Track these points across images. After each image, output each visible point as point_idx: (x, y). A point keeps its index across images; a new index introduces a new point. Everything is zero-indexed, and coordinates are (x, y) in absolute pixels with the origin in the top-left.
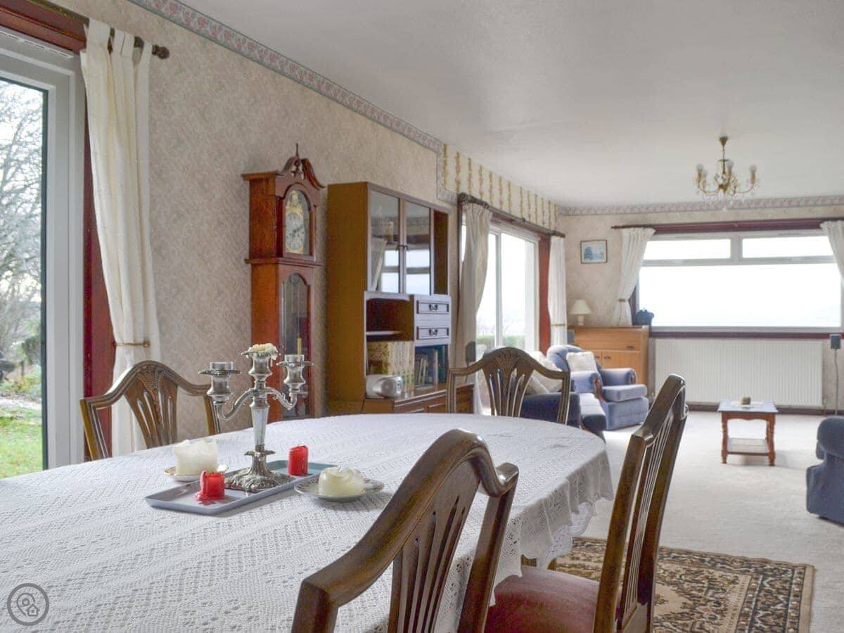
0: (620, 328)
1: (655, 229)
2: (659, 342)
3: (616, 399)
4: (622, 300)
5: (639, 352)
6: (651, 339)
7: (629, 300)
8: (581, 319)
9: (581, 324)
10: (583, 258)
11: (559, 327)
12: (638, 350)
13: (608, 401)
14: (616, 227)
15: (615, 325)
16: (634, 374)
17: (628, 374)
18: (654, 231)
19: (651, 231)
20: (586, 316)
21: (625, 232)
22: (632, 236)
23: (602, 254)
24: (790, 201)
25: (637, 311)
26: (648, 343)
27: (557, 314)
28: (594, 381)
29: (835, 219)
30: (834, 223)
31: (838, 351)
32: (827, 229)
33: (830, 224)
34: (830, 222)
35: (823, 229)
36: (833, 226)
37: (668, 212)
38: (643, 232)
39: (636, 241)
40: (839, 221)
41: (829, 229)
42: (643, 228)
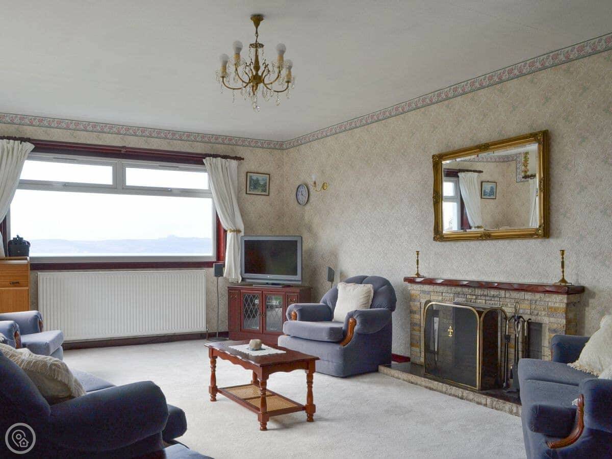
1: (34, 144)
19: (29, 146)
22: (6, 150)
24: (174, 133)
25: (9, 239)
28: (14, 333)
29: (215, 156)
30: (214, 159)
31: (220, 278)
32: (209, 164)
33: (211, 160)
34: (211, 158)
35: (206, 164)
36: (214, 161)
37: (47, 127)
38: (20, 146)
39: (10, 157)
40: (219, 158)
41: (211, 165)
42: (20, 141)
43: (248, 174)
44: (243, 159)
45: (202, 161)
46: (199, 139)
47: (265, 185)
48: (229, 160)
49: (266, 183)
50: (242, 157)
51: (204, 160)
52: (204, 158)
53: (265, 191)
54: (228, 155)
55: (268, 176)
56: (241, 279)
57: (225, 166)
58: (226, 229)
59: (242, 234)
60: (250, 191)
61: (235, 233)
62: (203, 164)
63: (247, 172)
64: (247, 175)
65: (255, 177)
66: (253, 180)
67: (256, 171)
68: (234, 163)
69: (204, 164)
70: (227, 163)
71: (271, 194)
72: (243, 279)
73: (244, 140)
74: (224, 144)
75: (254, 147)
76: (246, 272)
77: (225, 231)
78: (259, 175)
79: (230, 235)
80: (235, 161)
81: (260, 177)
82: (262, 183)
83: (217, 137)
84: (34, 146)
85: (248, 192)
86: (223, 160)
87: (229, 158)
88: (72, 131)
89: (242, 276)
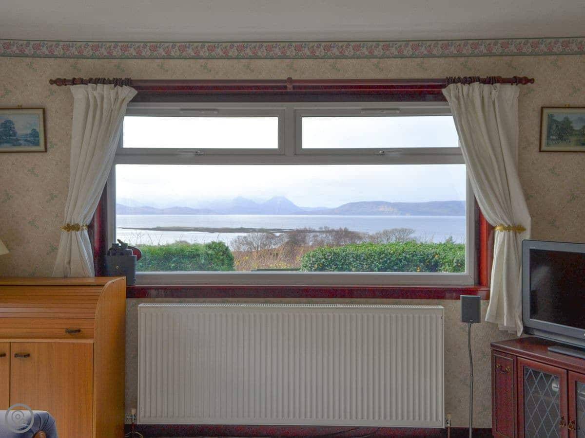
4: (70, 228)
5: (93, 342)
7: (90, 227)
12: (92, 337)
14: (59, 82)
19: (128, 93)
21: (79, 92)
22: (92, 101)
23: (35, 134)
24: (387, 44)
29: (468, 81)
30: (465, 87)
31: (475, 325)
32: (454, 99)
33: (460, 88)
34: (459, 84)
35: (448, 98)
36: (465, 93)
37: (163, 58)
38: (113, 93)
39: (98, 113)
40: (476, 85)
41: (458, 98)
42: (113, 85)
43: (546, 111)
44: (532, 81)
45: (441, 94)
46: (438, 50)
48: (498, 85)
50: (530, 78)
51: (444, 91)
52: (444, 86)
54: (496, 75)
56: (522, 329)
57: (490, 98)
58: (494, 225)
59: (527, 235)
60: (548, 144)
61: (511, 233)
63: (542, 108)
64: (541, 112)
65: (560, 115)
66: (556, 122)
67: (561, 103)
68: (510, 92)
69: (445, 100)
70: (494, 92)
72: (526, 330)
73: (538, 41)
74: (490, 54)
76: (532, 316)
77: (491, 229)
78: (569, 111)
79: (500, 236)
80: (514, 86)
81: (574, 115)
83: (476, 42)
84: (136, 92)
85: (544, 148)
86: (486, 87)
87: (498, 82)
88: (202, 61)
89: (524, 324)
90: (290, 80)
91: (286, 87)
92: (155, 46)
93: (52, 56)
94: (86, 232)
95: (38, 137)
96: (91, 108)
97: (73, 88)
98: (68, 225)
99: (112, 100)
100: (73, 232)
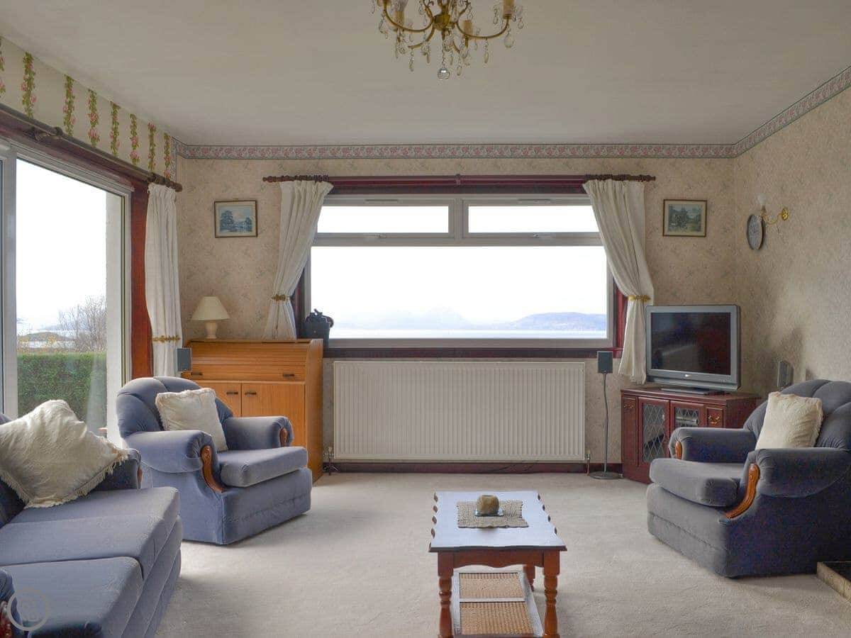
0: (274, 344)
1: (332, 183)
2: (340, 367)
3: (240, 482)
4: (279, 298)
5: (304, 384)
6: (327, 360)
7: (292, 298)
8: (211, 328)
9: (212, 336)
10: (218, 229)
11: (166, 343)
12: (303, 380)
13: (225, 486)
14: (271, 179)
15: (269, 338)
16: (287, 426)
17: (276, 426)
18: (331, 187)
19: (326, 187)
20: (221, 324)
21: (286, 186)
22: (297, 194)
23: (248, 222)
24: (538, 147)
25: (307, 315)
26: (321, 368)
27: (162, 319)
28: (197, 450)
29: (603, 178)
30: (601, 183)
31: (609, 375)
32: (592, 192)
33: (597, 184)
34: (596, 180)
35: (587, 191)
36: (600, 187)
37: (354, 158)
38: (314, 188)
39: (302, 203)
40: (609, 181)
41: (595, 193)
42: (314, 181)
43: (667, 203)
44: (654, 179)
45: (582, 188)
46: (580, 152)
47: (698, 220)
48: (627, 181)
49: (700, 215)
51: (584, 185)
52: (585, 182)
53: (699, 230)
54: (626, 173)
55: (703, 204)
56: (645, 377)
57: (621, 192)
58: (627, 295)
59: (651, 303)
60: (669, 230)
61: (639, 301)
62: (584, 192)
63: (665, 200)
64: (664, 204)
65: (678, 207)
66: (675, 211)
67: (680, 197)
68: (637, 186)
70: (624, 187)
71: (711, 233)
72: (649, 378)
73: (659, 147)
74: (622, 156)
75: (679, 157)
76: (653, 367)
77: (625, 299)
78: (685, 203)
79: (631, 304)
80: (640, 182)
81: (689, 206)
82: (692, 216)
83: (611, 146)
84: (332, 187)
85: (666, 233)
86: (618, 183)
87: (627, 179)
88: (385, 160)
89: (647, 373)
90: (458, 176)
91: (454, 182)
92: (347, 148)
93: (263, 158)
94: (289, 302)
95: (251, 224)
96: (296, 199)
97: (283, 184)
98: (277, 295)
99: (314, 193)
100: (281, 301)
